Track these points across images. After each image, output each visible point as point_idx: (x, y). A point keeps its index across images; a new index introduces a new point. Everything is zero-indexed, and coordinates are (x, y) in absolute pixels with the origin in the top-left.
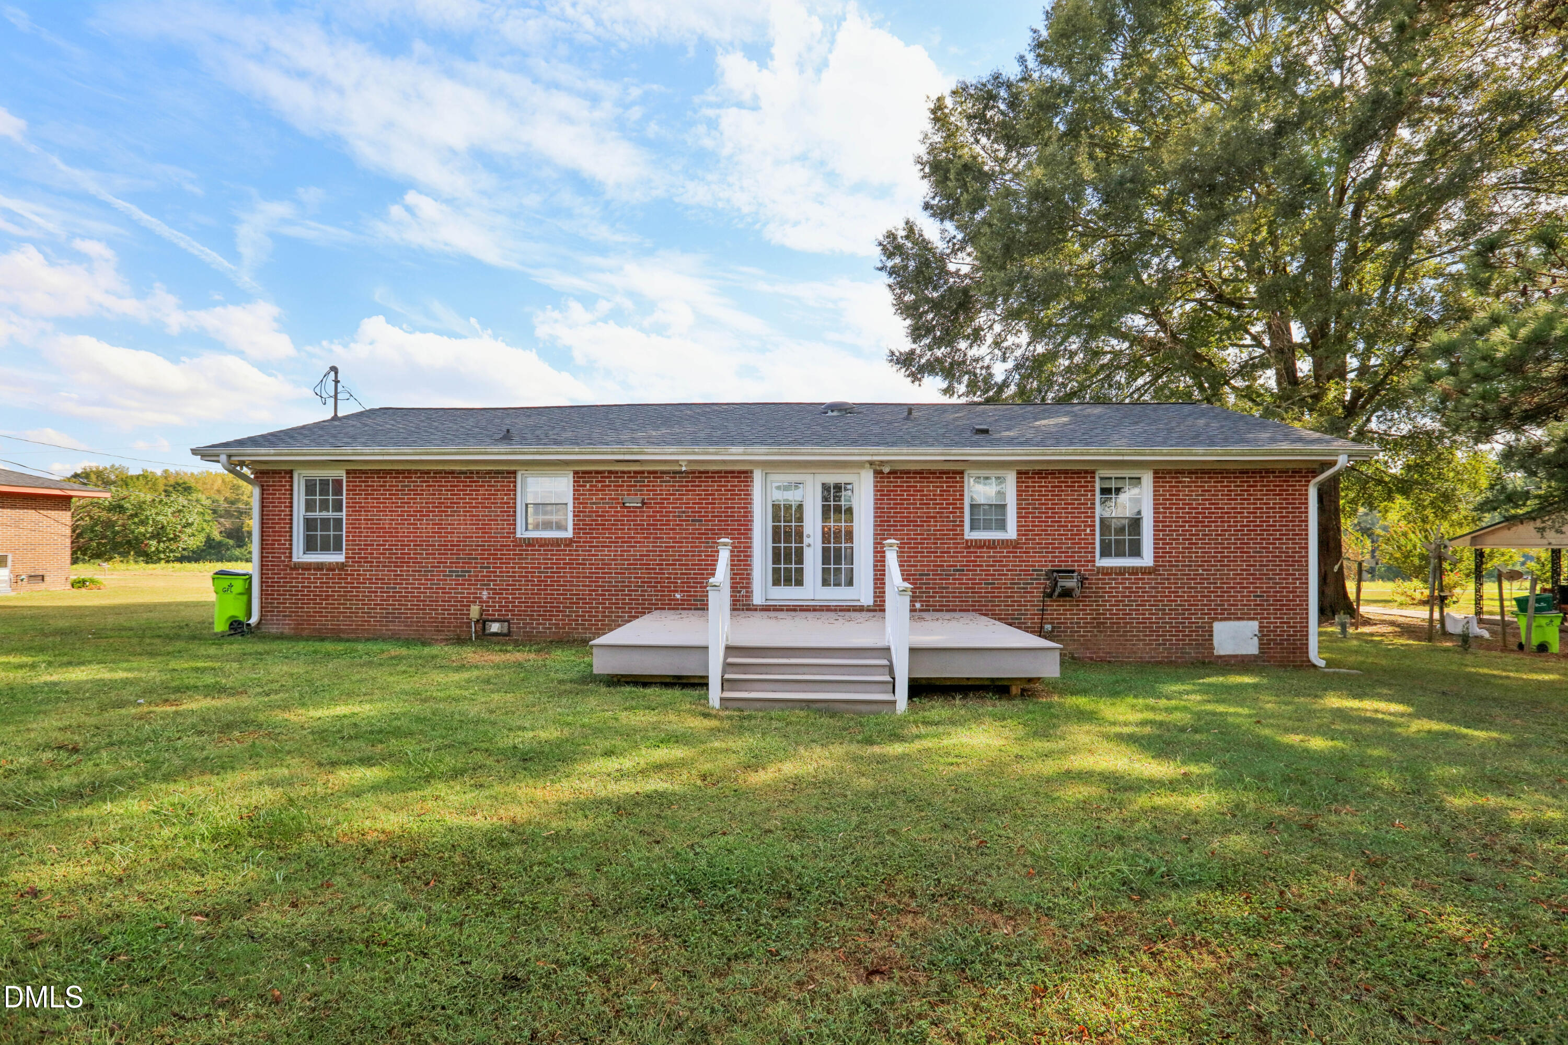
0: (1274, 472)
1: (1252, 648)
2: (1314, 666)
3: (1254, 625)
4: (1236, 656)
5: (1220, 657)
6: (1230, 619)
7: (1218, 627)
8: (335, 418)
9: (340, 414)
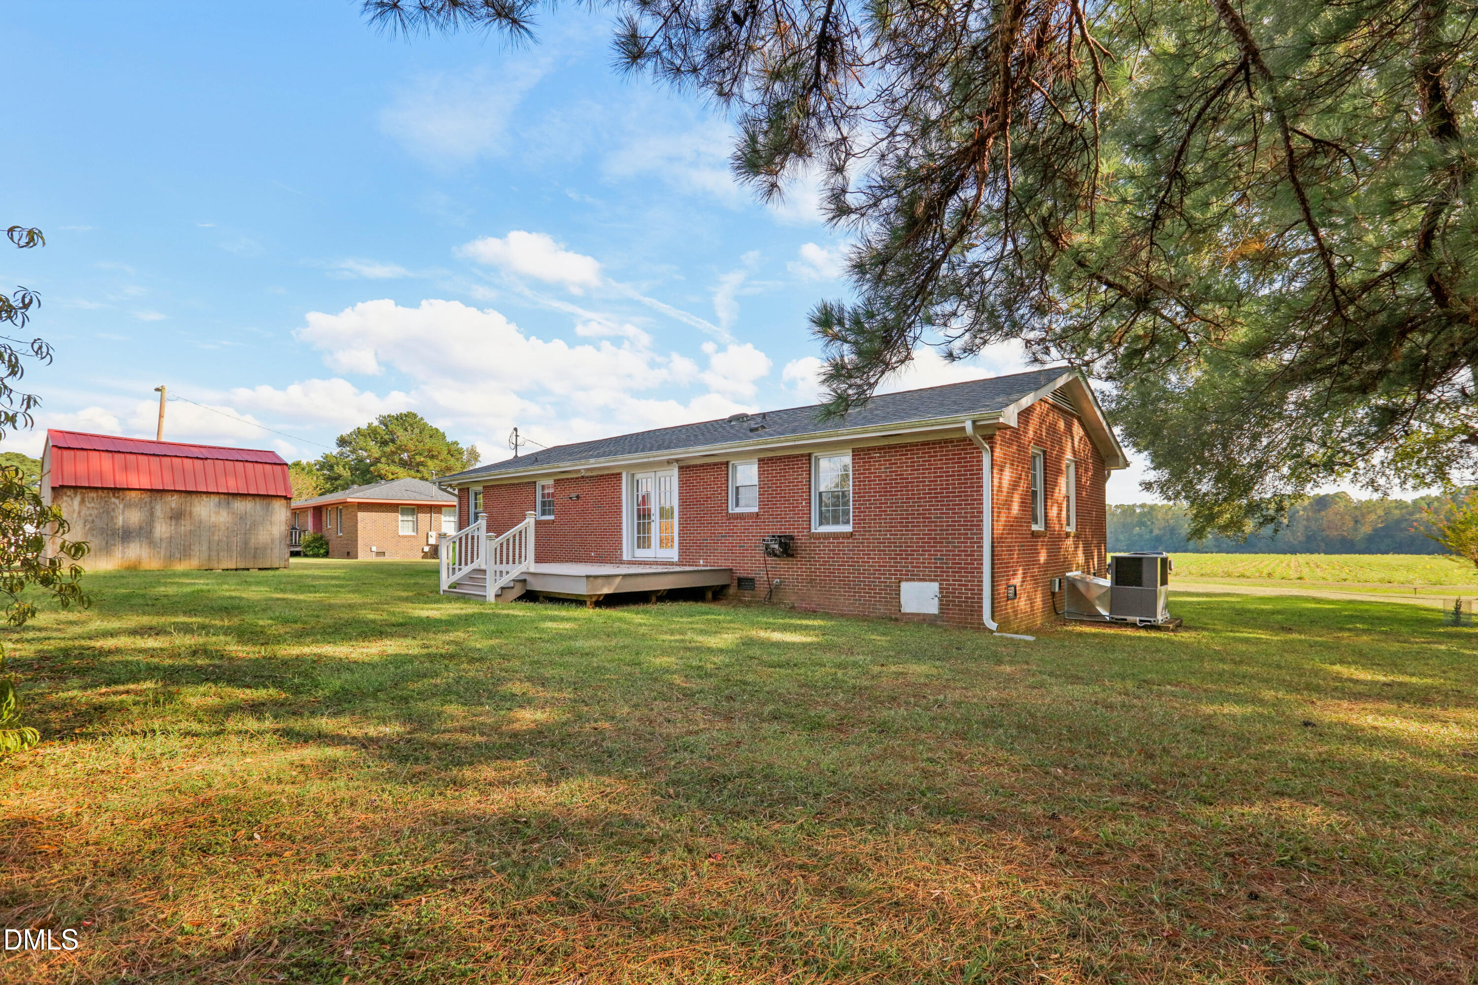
0: (952, 442)
1: (932, 608)
2: (986, 629)
3: (935, 586)
4: (919, 615)
5: (905, 614)
6: (913, 580)
7: (904, 586)
8: (516, 456)
9: (519, 455)
